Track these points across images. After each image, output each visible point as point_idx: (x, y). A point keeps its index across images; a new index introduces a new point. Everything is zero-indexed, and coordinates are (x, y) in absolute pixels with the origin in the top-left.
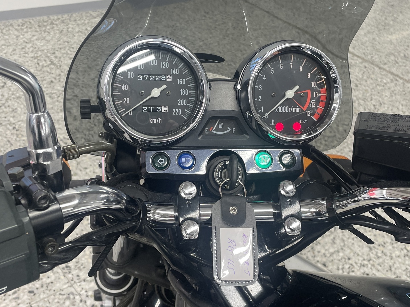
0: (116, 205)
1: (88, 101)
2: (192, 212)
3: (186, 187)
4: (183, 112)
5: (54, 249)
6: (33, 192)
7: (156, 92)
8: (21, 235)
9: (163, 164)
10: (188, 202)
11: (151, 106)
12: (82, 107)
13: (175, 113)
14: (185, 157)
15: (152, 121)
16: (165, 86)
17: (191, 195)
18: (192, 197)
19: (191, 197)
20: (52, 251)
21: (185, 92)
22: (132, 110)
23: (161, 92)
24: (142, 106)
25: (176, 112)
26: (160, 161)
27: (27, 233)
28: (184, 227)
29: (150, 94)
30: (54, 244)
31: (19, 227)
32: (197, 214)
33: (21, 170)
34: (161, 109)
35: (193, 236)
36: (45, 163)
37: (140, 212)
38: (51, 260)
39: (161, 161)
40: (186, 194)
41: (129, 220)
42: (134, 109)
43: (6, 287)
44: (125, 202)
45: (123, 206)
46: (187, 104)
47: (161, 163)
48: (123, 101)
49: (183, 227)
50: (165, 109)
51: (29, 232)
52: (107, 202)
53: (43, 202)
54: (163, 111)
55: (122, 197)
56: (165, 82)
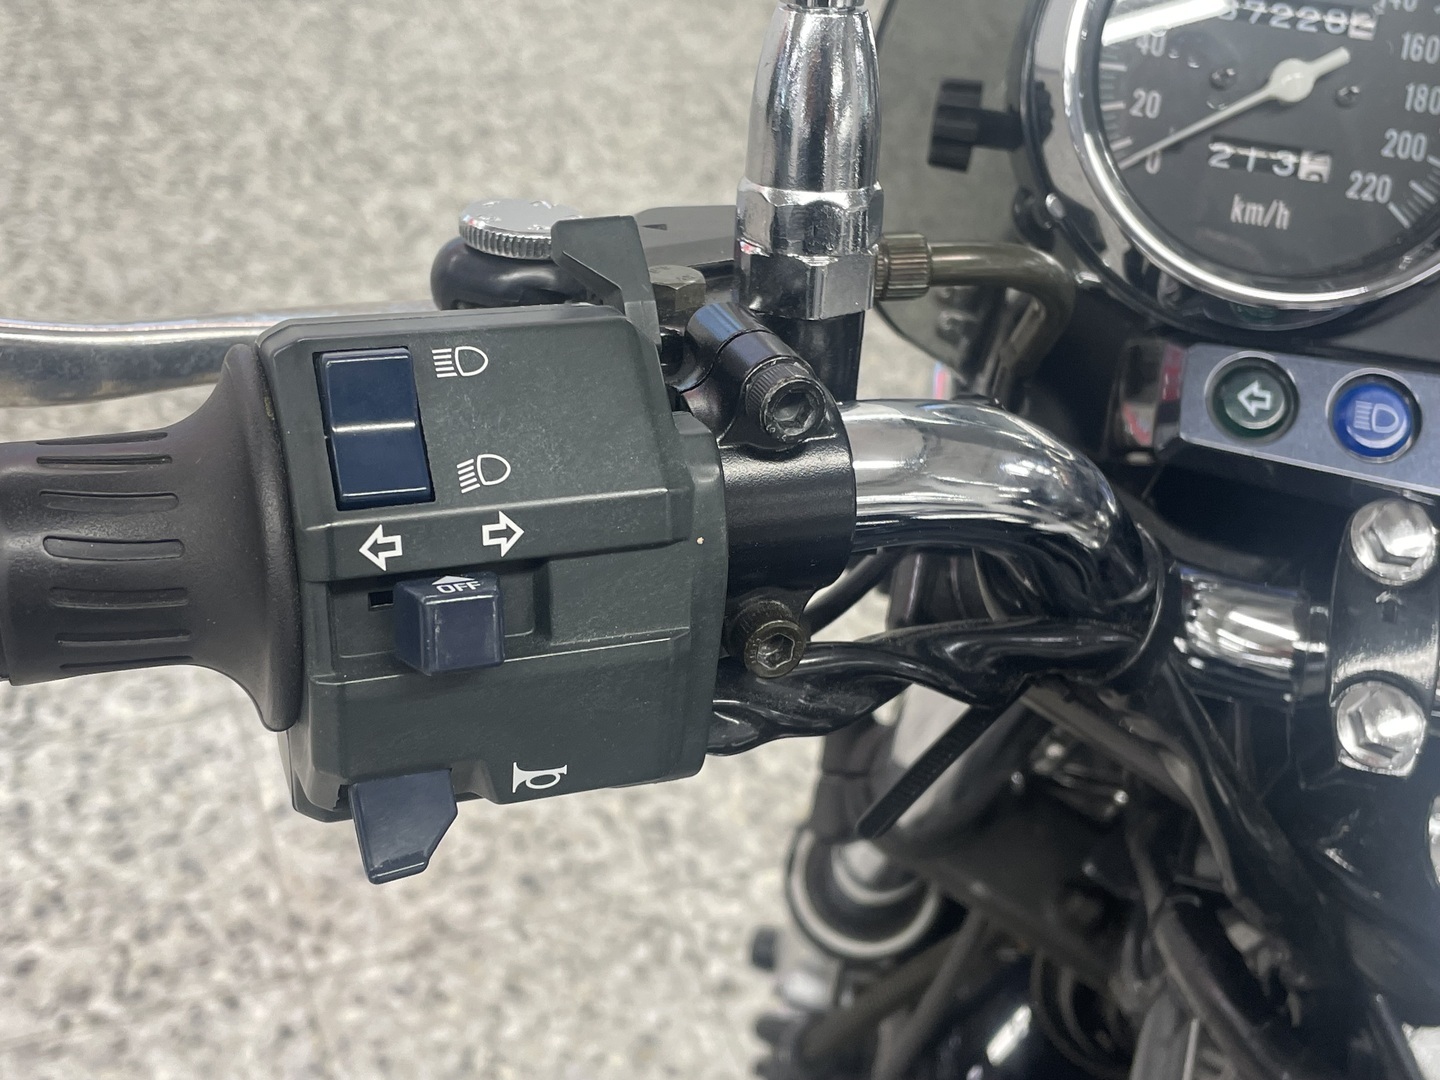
0: (1063, 520)
1: (976, 88)
2: (1400, 649)
3: (1387, 524)
4: (1400, 194)
5: (785, 654)
6: (744, 367)
7: (1293, 80)
8: (676, 541)
9: (1263, 414)
10: (1385, 597)
11: (1248, 144)
12: (943, 110)
13: (1361, 191)
14: (1374, 401)
15: (1244, 211)
16: (1341, 56)
17: (1409, 565)
18: (1407, 574)
19: (1404, 575)
20: (772, 661)
21: (1428, 100)
22: (1166, 151)
23: (1322, 79)
24: (1209, 137)
25: (1365, 186)
26: (1252, 398)
27: (700, 541)
28: (1352, 709)
29: (1265, 82)
30: (791, 632)
31: (674, 497)
32: (1426, 664)
33: (696, 278)
34: (1297, 166)
35: (1387, 761)
36: (805, 259)
37: (1150, 598)
38: (758, 703)
39: (1256, 400)
40: (1385, 557)
41: (1099, 617)
42: (1176, 147)
43: (564, 770)
44: (1108, 524)
45: (1096, 539)
46: (1426, 156)
47: (1252, 408)
48: (1132, 102)
49: (1345, 708)
50: (1313, 166)
51: (710, 541)
52: (1031, 499)
53: (787, 415)
54: (1302, 175)
55: (1101, 498)
56: (1343, 39)
